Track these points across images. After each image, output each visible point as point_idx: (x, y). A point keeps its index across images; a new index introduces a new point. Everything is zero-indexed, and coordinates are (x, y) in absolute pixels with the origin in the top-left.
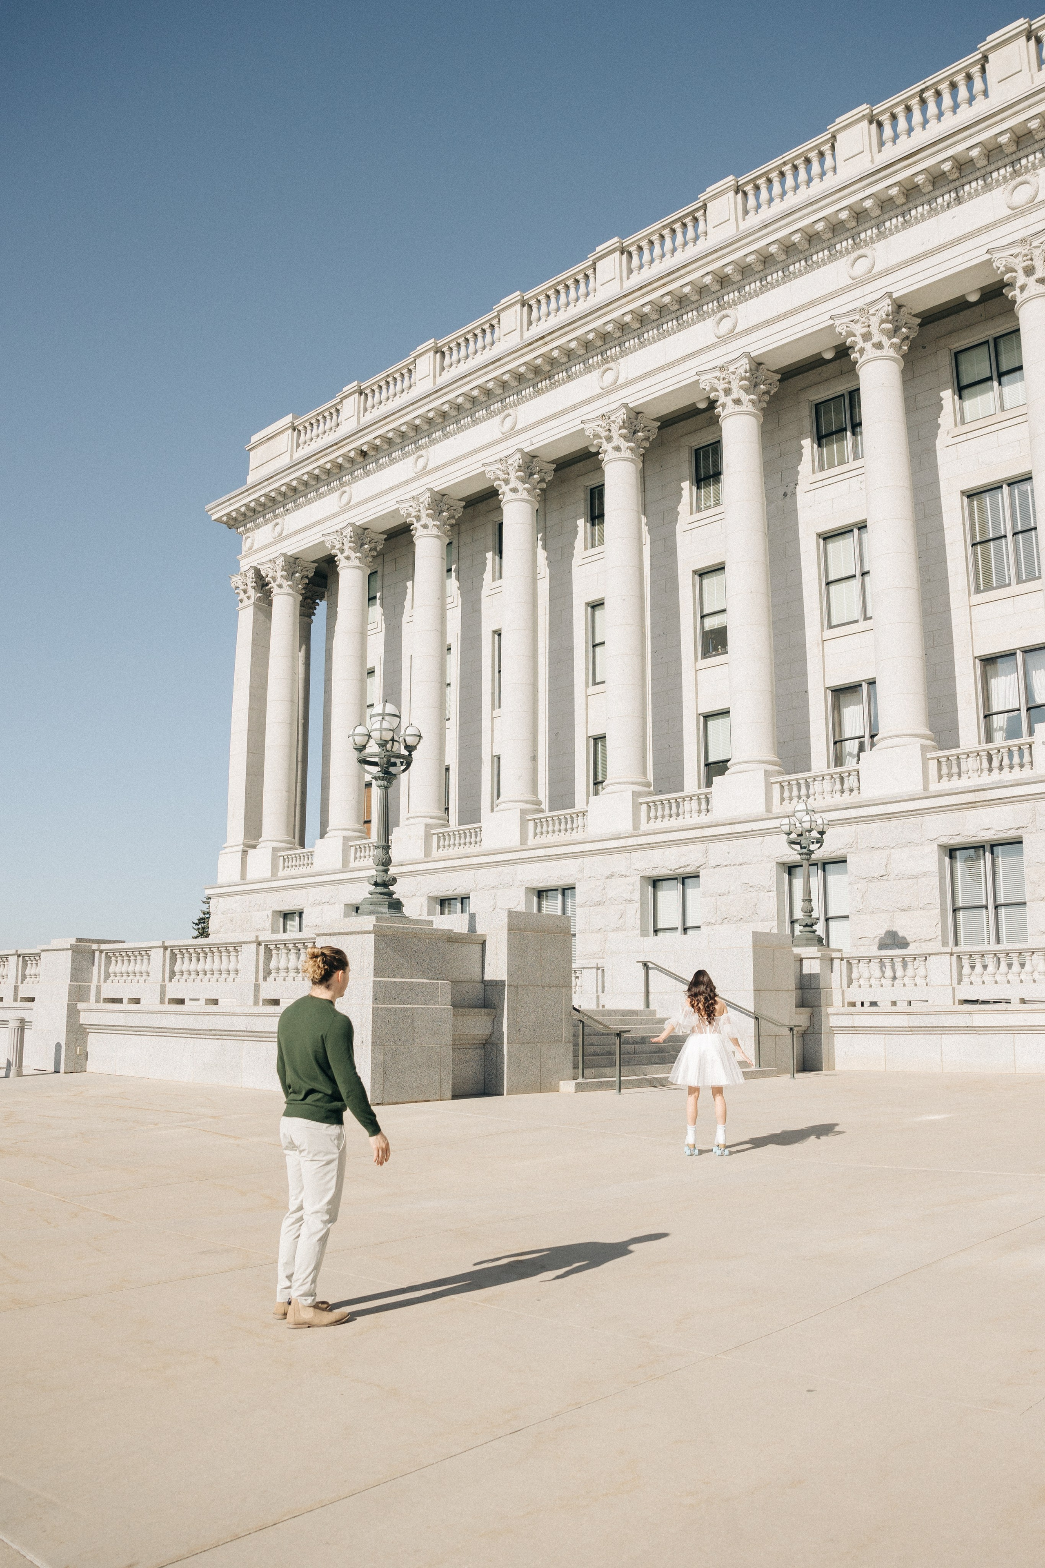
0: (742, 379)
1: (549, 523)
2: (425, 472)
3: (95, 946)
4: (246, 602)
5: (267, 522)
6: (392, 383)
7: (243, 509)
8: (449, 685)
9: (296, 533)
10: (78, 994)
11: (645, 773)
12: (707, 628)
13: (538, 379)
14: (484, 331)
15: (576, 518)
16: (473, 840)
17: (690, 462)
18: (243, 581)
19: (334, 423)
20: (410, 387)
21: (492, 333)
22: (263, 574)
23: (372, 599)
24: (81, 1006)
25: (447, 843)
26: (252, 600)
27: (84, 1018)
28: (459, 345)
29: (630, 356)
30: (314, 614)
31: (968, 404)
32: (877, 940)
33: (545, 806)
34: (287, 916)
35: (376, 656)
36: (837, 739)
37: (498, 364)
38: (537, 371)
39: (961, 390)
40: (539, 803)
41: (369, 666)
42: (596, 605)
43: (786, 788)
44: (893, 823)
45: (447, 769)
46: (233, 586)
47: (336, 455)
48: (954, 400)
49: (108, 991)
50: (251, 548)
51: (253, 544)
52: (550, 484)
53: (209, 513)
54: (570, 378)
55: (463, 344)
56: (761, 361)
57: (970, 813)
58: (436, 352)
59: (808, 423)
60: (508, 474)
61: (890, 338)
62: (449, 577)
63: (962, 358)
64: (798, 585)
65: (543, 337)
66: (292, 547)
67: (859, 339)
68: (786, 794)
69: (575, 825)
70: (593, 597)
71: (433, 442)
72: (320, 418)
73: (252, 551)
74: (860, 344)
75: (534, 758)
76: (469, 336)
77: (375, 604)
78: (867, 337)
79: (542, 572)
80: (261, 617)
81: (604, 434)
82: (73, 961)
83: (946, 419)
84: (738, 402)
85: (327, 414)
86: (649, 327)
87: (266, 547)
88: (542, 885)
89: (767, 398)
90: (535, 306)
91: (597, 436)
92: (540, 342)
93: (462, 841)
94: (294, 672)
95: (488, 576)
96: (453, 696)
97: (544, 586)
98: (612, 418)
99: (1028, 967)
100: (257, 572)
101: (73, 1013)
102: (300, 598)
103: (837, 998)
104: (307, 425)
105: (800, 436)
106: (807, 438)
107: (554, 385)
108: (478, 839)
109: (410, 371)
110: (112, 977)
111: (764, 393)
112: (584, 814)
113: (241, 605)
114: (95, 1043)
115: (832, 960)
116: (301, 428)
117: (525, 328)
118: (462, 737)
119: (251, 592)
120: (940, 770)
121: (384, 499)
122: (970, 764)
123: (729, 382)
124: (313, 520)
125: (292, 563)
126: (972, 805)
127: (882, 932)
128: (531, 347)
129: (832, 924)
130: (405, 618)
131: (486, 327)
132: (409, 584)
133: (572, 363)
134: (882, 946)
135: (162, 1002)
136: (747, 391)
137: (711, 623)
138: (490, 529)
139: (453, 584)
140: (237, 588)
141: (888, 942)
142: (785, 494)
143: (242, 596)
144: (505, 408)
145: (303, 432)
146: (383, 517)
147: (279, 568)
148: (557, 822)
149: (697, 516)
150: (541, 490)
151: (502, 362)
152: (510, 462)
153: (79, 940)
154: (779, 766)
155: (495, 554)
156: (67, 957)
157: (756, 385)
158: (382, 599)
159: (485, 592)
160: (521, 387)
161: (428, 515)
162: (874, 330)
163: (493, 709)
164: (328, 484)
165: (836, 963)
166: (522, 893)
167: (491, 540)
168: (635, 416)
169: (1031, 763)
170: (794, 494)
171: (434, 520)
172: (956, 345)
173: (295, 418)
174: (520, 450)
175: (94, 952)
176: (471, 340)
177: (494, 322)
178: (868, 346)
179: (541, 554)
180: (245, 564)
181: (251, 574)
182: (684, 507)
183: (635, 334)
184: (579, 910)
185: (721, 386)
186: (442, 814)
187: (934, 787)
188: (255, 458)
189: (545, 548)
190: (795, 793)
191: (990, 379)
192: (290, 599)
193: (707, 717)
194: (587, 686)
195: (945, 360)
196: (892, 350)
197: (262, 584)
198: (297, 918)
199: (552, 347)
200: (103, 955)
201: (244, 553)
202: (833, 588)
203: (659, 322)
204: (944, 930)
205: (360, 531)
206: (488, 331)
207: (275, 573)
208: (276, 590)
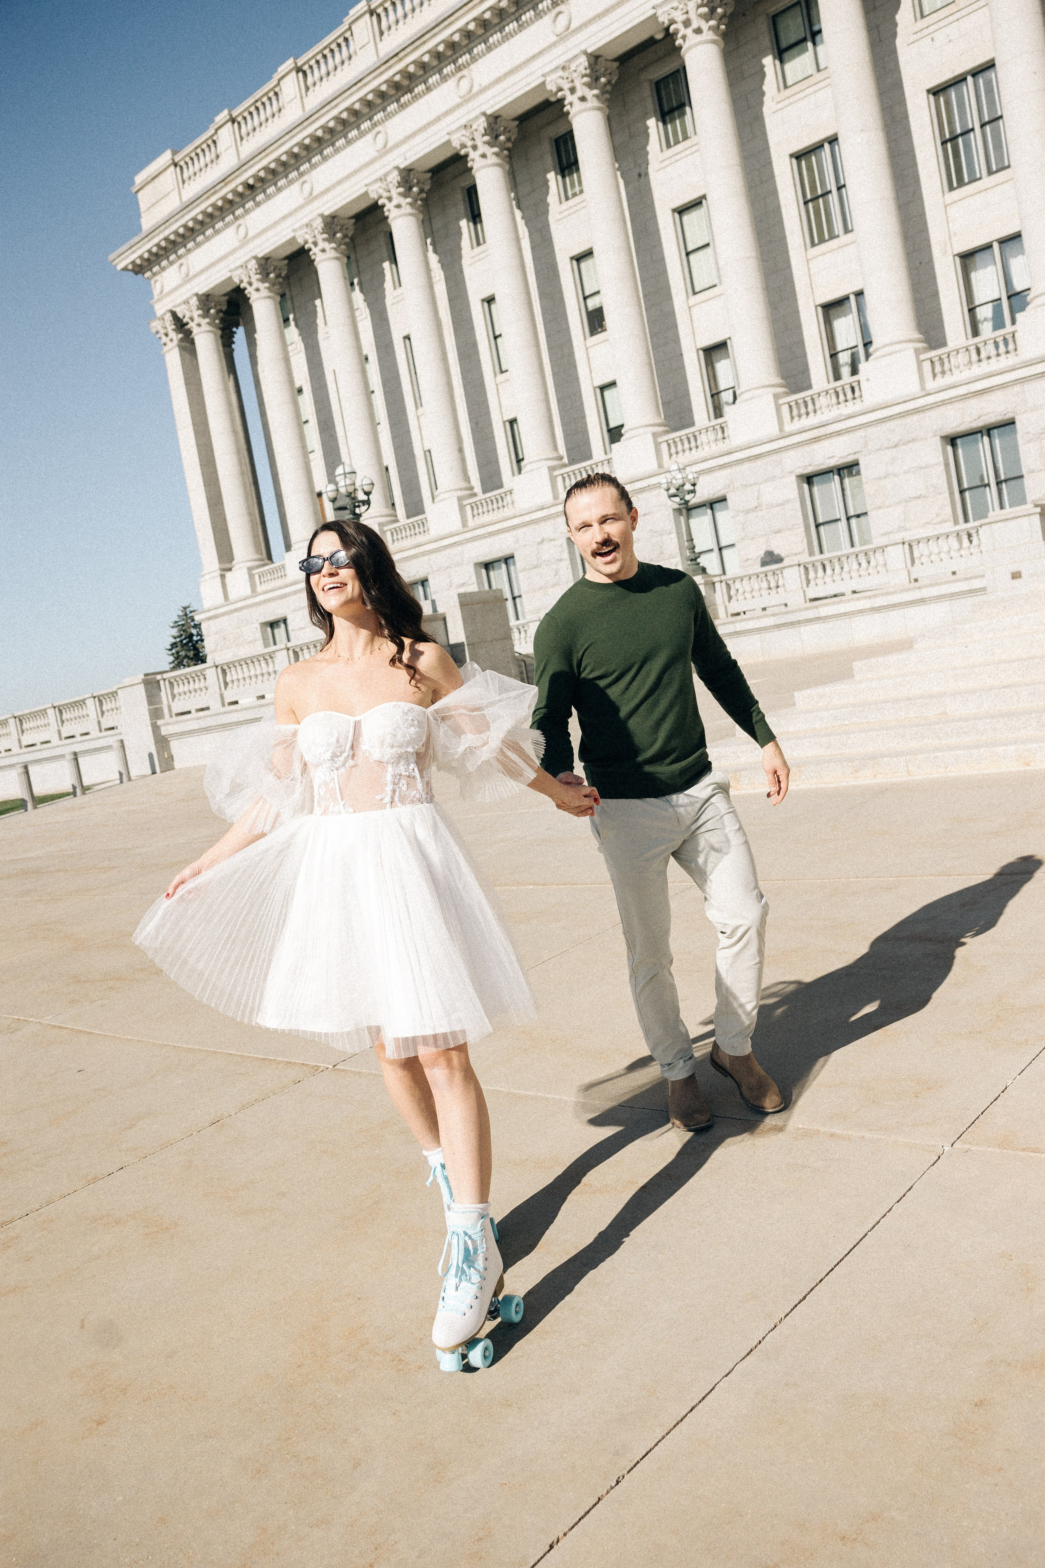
0: (583, 76)
1: (435, 227)
2: (311, 198)
3: (159, 677)
4: (170, 345)
5: (171, 263)
6: (261, 108)
7: (146, 255)
8: (373, 392)
9: (202, 272)
10: (156, 714)
11: (556, 448)
12: (590, 309)
13: (400, 94)
14: (339, 45)
15: (458, 219)
16: (422, 530)
17: (552, 154)
18: (164, 326)
19: (213, 156)
20: (280, 110)
21: (347, 46)
22: (180, 315)
23: (286, 320)
24: (159, 722)
25: (399, 537)
26: (175, 342)
27: (164, 731)
28: (318, 62)
29: (480, 61)
30: (233, 343)
31: (788, 67)
32: (759, 560)
33: (478, 489)
34: (273, 625)
35: (302, 376)
36: (714, 392)
37: (359, 85)
38: (397, 86)
39: (782, 53)
40: (471, 488)
41: (297, 385)
42: (490, 300)
43: (672, 445)
44: (759, 462)
45: (387, 469)
46: (154, 331)
47: (226, 191)
48: (775, 65)
49: (177, 707)
50: (162, 291)
51: (162, 287)
52: (429, 192)
53: (114, 263)
54: (429, 89)
55: (322, 61)
56: (598, 53)
57: (816, 446)
58: (298, 72)
59: (650, 103)
60: (389, 191)
61: (707, 21)
62: (353, 290)
63: (779, 20)
64: (662, 260)
65: (397, 54)
66: (204, 285)
67: (679, 26)
68: (673, 450)
69: (505, 503)
70: (486, 294)
71: (313, 167)
72: (199, 151)
73: (163, 295)
74: (682, 31)
75: (461, 450)
76: (326, 52)
77: (289, 325)
78: (687, 23)
79: (437, 275)
80: (187, 356)
81: (469, 143)
82: (146, 691)
83: (770, 84)
84: (583, 99)
85: (204, 146)
86: (492, 31)
87: (176, 289)
88: (488, 558)
89: (609, 88)
90: (383, 15)
91: (464, 146)
92: (395, 59)
93: (412, 533)
94: (230, 404)
95: (388, 284)
96: (379, 400)
97: (441, 288)
98: (474, 127)
99: (873, 563)
100: (174, 314)
101: (155, 728)
102: (219, 332)
103: (721, 612)
104: (187, 159)
105: (646, 117)
106: (651, 117)
107: (416, 98)
108: (426, 528)
109: (276, 94)
110: (177, 697)
111: (605, 85)
112: (511, 492)
113: (166, 349)
114: (175, 746)
115: (714, 583)
116: (182, 163)
117: (378, 38)
118: (394, 437)
119: (173, 335)
120: (791, 412)
121: (279, 228)
122: (822, 401)
123: (572, 81)
124: (216, 257)
125: (205, 301)
126: (817, 439)
127: (762, 553)
128: (388, 65)
129: (724, 552)
130: (321, 336)
131: (341, 40)
132: (318, 302)
133: (428, 74)
134: (764, 563)
135: (223, 705)
136: (590, 86)
137: (592, 304)
138: (382, 240)
139: (358, 296)
140: (157, 333)
141: (768, 560)
142: (640, 175)
143: (164, 339)
144: (375, 125)
145: (184, 167)
146: (282, 246)
147: (194, 308)
148: (490, 503)
149: (566, 205)
150: (421, 200)
151: (364, 82)
152: (389, 179)
153: (146, 675)
154: (665, 426)
155: (391, 263)
156: (141, 688)
157: (597, 79)
158: (295, 319)
159: (389, 301)
160: (386, 104)
161: (324, 240)
162: (692, 15)
163: (417, 408)
164: (223, 220)
165: (717, 585)
166: (471, 569)
167: (385, 252)
168: (494, 122)
169: (861, 396)
170: (647, 174)
171: (330, 243)
172: (773, 9)
173: (174, 153)
174: (397, 168)
175: (158, 681)
176: (329, 56)
177: (348, 35)
178: (689, 32)
179: (433, 258)
180: (161, 308)
181: (168, 317)
182: (552, 198)
183: (481, 39)
184: (521, 575)
185: (566, 86)
186: (391, 512)
187: (789, 427)
188: (144, 199)
189: (435, 251)
190: (680, 448)
191: (804, 40)
192: (212, 335)
193: (603, 388)
194: (495, 375)
195: (763, 26)
196: (711, 32)
197: (180, 325)
198: (283, 626)
199: (407, 62)
200: (167, 682)
201: (156, 297)
202: (692, 257)
203: (501, 25)
204: (810, 543)
205: (263, 262)
206: (343, 45)
207: (191, 313)
208: (195, 330)
